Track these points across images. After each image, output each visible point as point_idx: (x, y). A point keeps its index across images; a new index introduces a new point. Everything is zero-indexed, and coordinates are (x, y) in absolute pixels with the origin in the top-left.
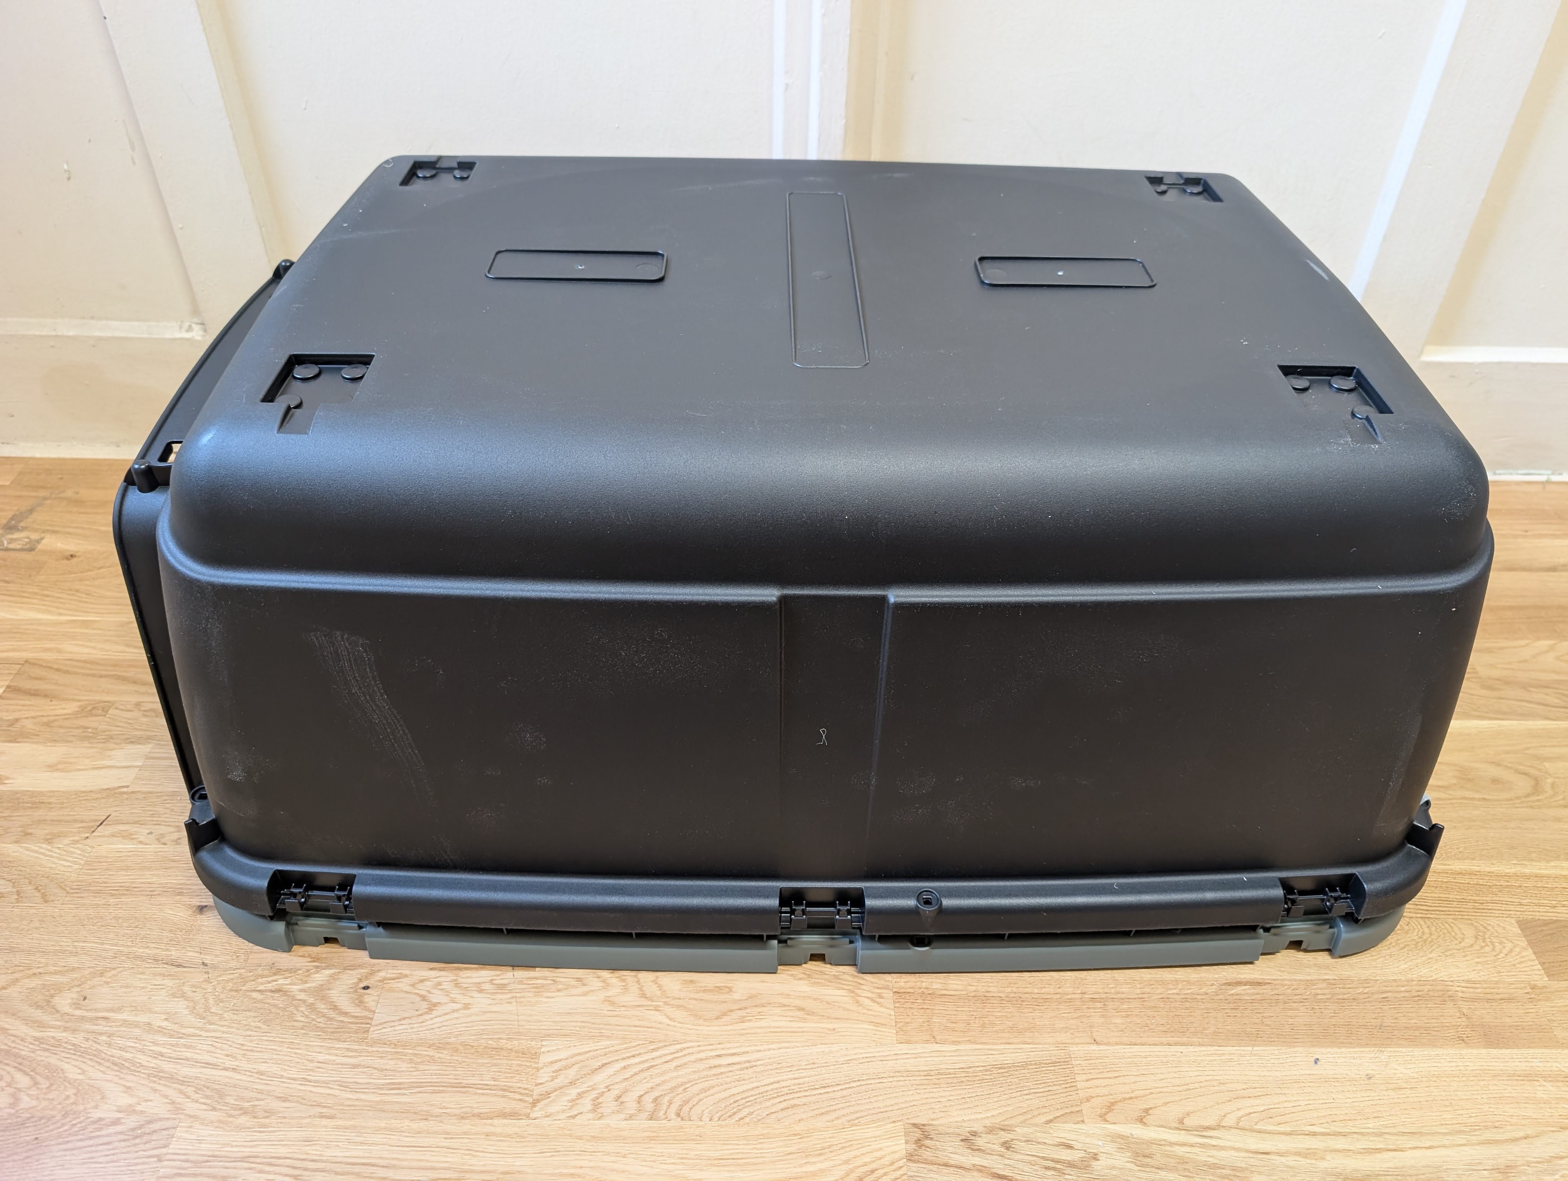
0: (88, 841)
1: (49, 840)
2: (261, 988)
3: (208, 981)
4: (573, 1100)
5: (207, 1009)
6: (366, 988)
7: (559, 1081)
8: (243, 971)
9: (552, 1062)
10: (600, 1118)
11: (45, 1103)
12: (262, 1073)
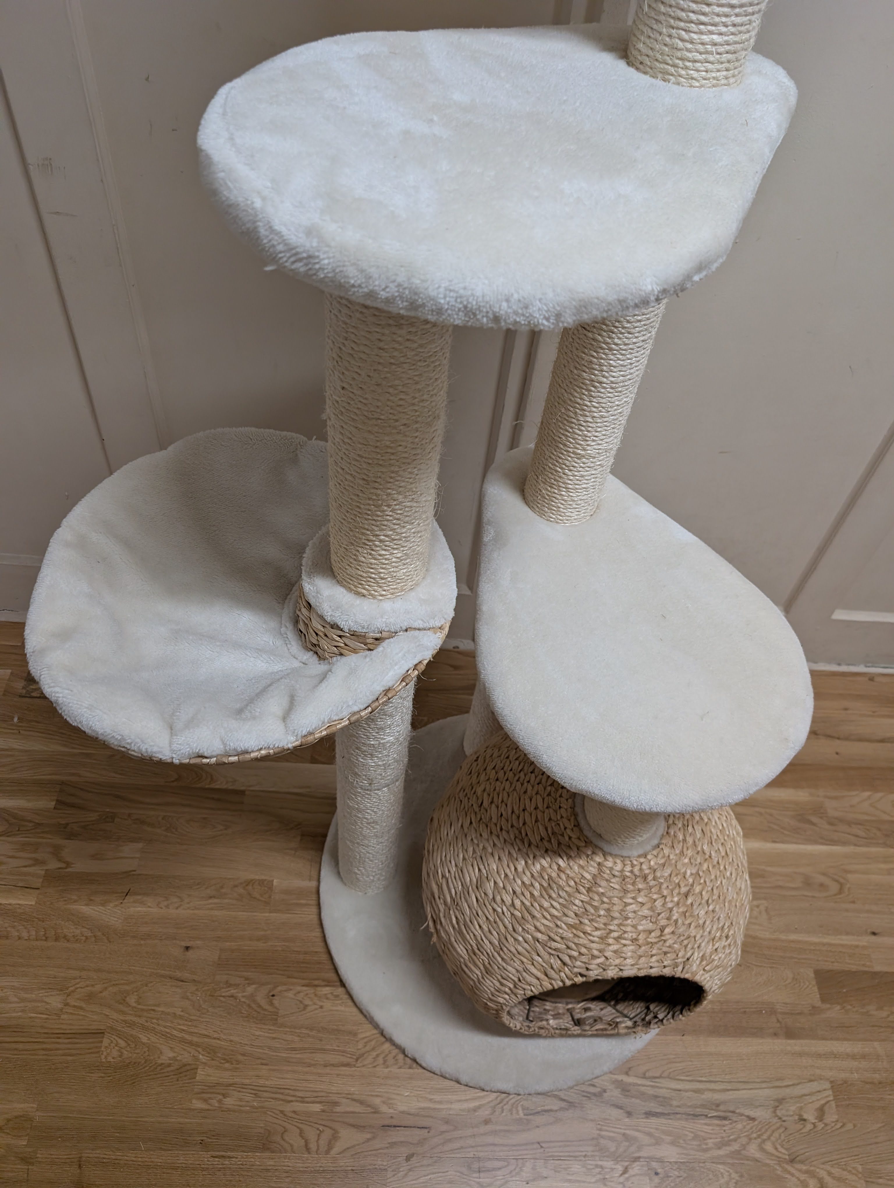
0: (122, 905)
1: (103, 905)
2: (223, 994)
3: (197, 990)
4: (374, 1058)
5: (200, 1006)
6: (273, 996)
7: (368, 1048)
8: (213, 985)
9: (364, 1038)
10: (387, 1067)
11: (135, 1055)
12: (231, 1041)
